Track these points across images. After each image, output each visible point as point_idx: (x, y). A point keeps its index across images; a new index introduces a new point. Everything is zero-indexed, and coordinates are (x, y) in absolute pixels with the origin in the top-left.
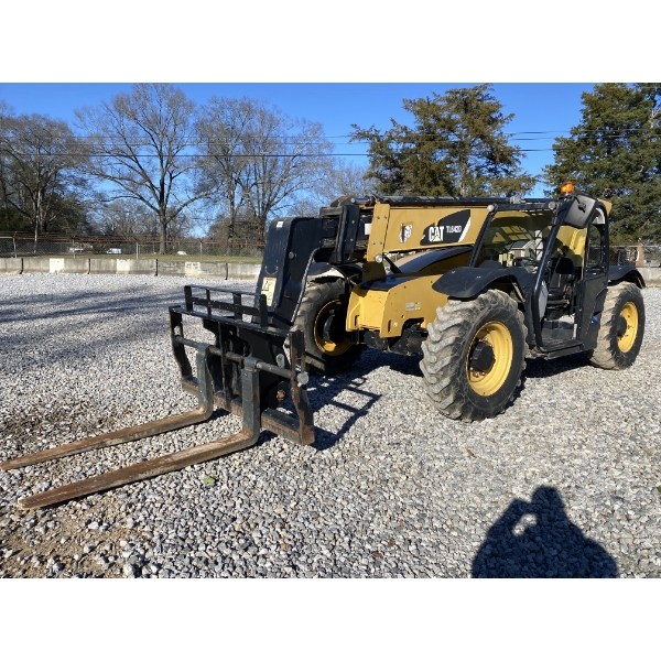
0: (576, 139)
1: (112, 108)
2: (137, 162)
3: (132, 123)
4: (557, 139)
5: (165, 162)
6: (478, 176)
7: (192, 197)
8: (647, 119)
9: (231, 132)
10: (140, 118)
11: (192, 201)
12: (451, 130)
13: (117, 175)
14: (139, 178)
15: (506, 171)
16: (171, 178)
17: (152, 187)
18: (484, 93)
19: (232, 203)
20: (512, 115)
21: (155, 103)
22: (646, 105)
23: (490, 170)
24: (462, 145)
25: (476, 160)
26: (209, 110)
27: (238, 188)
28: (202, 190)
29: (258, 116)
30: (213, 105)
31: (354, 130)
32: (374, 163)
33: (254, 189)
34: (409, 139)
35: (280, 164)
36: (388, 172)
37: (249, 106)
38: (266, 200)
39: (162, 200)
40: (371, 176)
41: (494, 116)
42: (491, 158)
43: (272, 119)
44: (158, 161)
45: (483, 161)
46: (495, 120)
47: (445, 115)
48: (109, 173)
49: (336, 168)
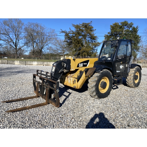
0: (109, 35)
1: (2, 23)
2: (9, 36)
3: (8, 27)
4: (105, 35)
5: (17, 37)
6: (88, 42)
7: (24, 45)
8: (123, 31)
9: (33, 30)
10: (10, 26)
11: (23, 46)
12: (83, 32)
13: (4, 39)
14: (10, 40)
15: (94, 41)
16: (18, 41)
17: (13, 43)
18: (90, 24)
19: (34, 47)
20: (95, 30)
21: (14, 23)
22: (123, 28)
23: (91, 41)
24: (85, 35)
25: (88, 39)
26: (28, 25)
27: (35, 43)
28: (26, 44)
29: (40, 27)
30: (29, 24)
31: (61, 31)
32: (66, 38)
33: (39, 44)
34: (73, 33)
35: (45, 38)
36: (69, 41)
37: (37, 25)
38: (42, 46)
39: (16, 46)
40: (65, 41)
41: (92, 29)
42: (91, 38)
43: (43, 28)
44: (15, 36)
45: (89, 39)
46: (92, 30)
47: (81, 28)
48: (2, 39)
49: (58, 39)
